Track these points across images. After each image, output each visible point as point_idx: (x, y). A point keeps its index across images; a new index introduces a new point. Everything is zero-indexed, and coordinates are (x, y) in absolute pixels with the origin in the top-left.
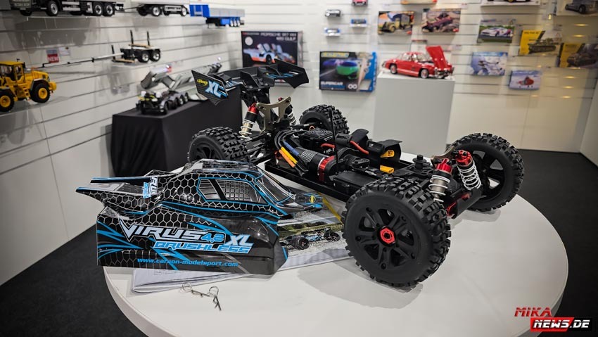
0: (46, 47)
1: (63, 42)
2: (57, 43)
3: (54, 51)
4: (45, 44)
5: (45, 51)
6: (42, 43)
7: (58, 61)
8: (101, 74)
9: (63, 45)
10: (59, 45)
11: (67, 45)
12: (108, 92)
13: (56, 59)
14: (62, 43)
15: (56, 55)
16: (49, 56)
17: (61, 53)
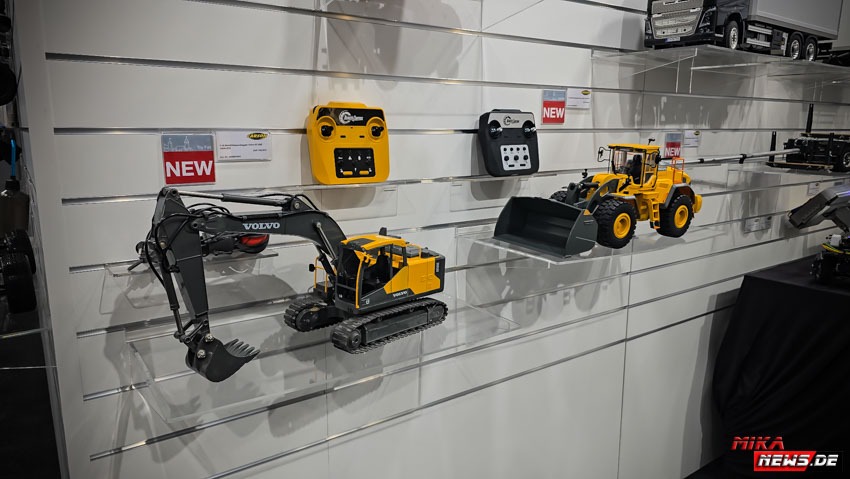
0: (667, 127)
1: (694, 121)
3: (677, 136)
4: (667, 122)
5: (664, 134)
8: (734, 190)
9: (692, 126)
10: (686, 126)
11: (699, 127)
12: (737, 226)
15: (678, 145)
16: (668, 145)
17: (687, 142)
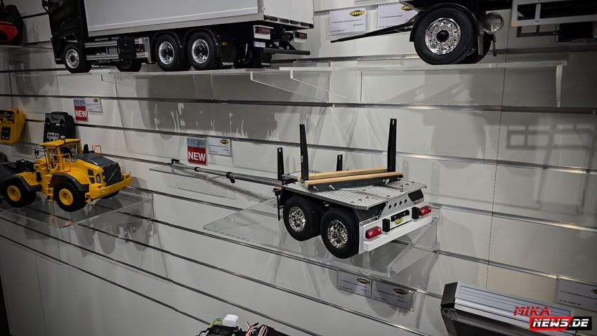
0: (189, 131)
2: (210, 128)
3: (199, 142)
4: (187, 127)
6: (183, 123)
7: (204, 163)
11: (231, 135)
13: (202, 157)
14: (217, 129)
15: (203, 151)
16: (190, 149)
17: (213, 149)
